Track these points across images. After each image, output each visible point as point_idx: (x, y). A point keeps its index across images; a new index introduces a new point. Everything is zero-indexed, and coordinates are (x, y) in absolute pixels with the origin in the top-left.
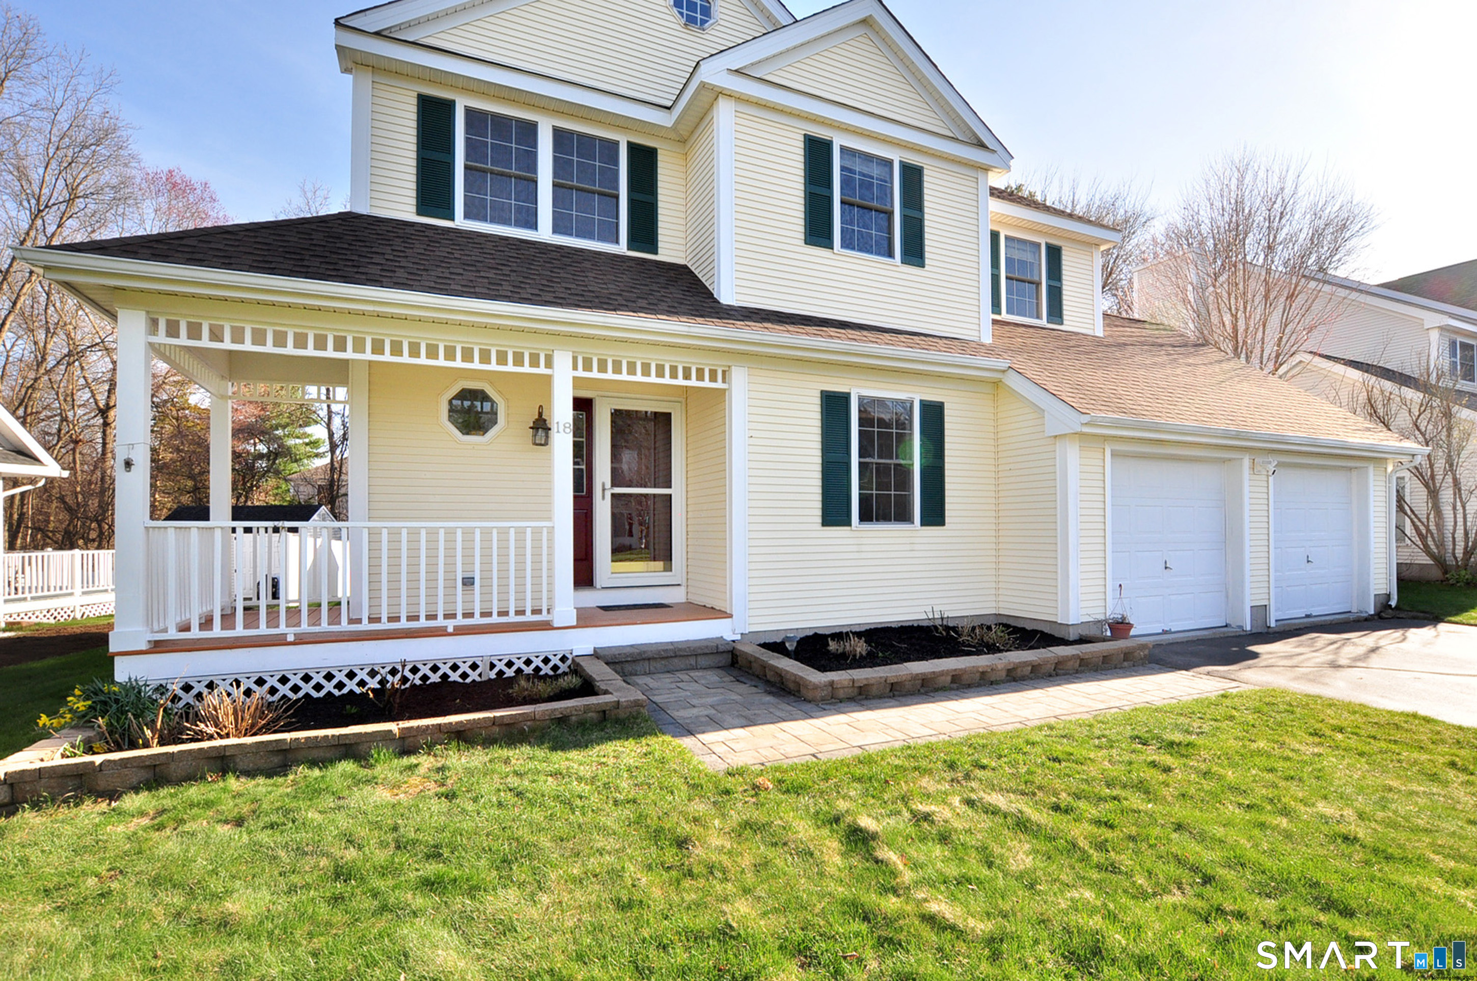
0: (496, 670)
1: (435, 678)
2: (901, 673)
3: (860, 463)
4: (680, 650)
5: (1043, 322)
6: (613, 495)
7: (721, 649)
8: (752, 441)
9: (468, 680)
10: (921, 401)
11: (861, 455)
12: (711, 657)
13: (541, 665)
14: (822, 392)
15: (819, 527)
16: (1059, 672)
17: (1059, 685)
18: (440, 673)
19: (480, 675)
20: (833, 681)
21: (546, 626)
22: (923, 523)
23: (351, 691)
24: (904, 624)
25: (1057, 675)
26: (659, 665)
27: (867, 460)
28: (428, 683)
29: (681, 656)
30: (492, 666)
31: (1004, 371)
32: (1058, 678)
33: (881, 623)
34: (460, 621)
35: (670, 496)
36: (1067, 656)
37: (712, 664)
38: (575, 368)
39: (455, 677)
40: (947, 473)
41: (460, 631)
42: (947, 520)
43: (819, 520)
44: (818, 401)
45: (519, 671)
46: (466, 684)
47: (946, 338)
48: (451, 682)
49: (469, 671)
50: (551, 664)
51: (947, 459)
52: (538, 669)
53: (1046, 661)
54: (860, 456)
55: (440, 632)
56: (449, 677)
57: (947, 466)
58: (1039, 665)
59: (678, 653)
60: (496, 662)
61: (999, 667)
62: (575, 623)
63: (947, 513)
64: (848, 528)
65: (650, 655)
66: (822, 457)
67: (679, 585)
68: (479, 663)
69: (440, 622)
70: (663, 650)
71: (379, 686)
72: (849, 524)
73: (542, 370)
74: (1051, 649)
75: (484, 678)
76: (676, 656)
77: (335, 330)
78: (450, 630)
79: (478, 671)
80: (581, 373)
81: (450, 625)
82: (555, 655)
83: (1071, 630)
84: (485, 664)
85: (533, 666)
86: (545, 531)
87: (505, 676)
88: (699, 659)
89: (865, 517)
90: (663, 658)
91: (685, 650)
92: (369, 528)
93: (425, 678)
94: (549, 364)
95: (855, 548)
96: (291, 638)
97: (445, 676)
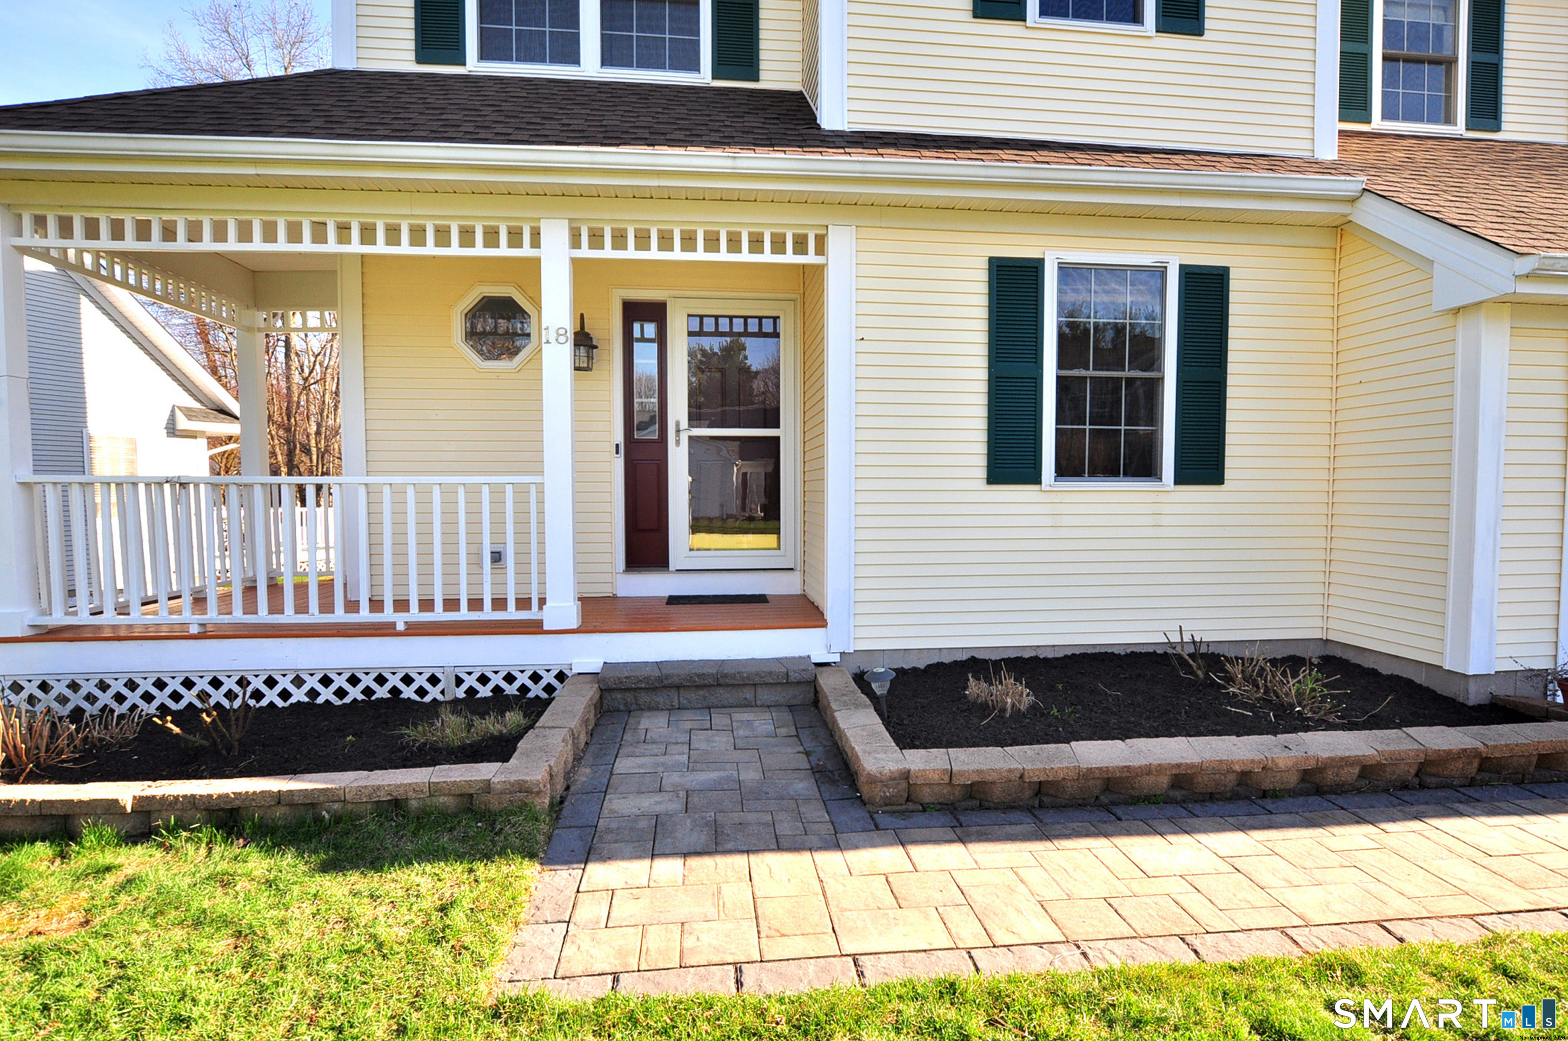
0: (464, 687)
1: (382, 693)
2: (1056, 765)
3: (1059, 379)
4: (725, 676)
5: (1459, 128)
6: (690, 438)
7: (794, 677)
8: (864, 346)
9: (428, 699)
10: (1182, 267)
11: (1062, 363)
12: (779, 688)
13: (529, 683)
14: (991, 260)
15: (982, 484)
16: (1428, 780)
17: (1418, 817)
18: (388, 686)
19: (443, 692)
20: (909, 771)
21: (535, 628)
22: (1180, 479)
23: (272, 704)
24: (1137, 650)
25: (1422, 786)
26: (693, 696)
27: (1075, 373)
28: (373, 698)
29: (728, 685)
30: (459, 681)
31: (1353, 200)
32: (1423, 795)
33: (1094, 646)
34: (415, 614)
35: (777, 440)
36: (1448, 752)
37: (782, 700)
38: (575, 242)
39: (408, 693)
40: (1230, 392)
41: (414, 630)
42: (1228, 474)
43: (983, 473)
44: (983, 276)
45: (497, 690)
46: (424, 703)
47: (1240, 155)
48: (404, 699)
49: (428, 686)
50: (543, 683)
51: (1231, 368)
52: (524, 689)
53: (1396, 759)
54: (1060, 365)
55: (385, 630)
56: (401, 692)
57: (1230, 380)
58: (1379, 765)
59: (721, 681)
60: (463, 676)
61: (1282, 764)
62: (575, 627)
63: (1228, 463)
64: (1036, 487)
65: (676, 680)
66: (990, 368)
67: (792, 569)
68: (439, 675)
69: (388, 614)
70: (699, 676)
71: (306, 699)
72: (1034, 477)
73: (526, 251)
74: (1412, 731)
75: (448, 697)
76: (719, 685)
77: (238, 211)
78: (400, 627)
79: (440, 687)
80: (584, 252)
81: (400, 621)
82: (548, 671)
83: (1473, 687)
84: (447, 678)
85: (517, 684)
86: (533, 489)
87: (478, 696)
88: (759, 690)
89: (1066, 469)
90: (698, 687)
91: (733, 676)
92: (366, 485)
93: (368, 691)
94: (536, 242)
95: (1048, 521)
96: (194, 630)
97: (395, 691)
